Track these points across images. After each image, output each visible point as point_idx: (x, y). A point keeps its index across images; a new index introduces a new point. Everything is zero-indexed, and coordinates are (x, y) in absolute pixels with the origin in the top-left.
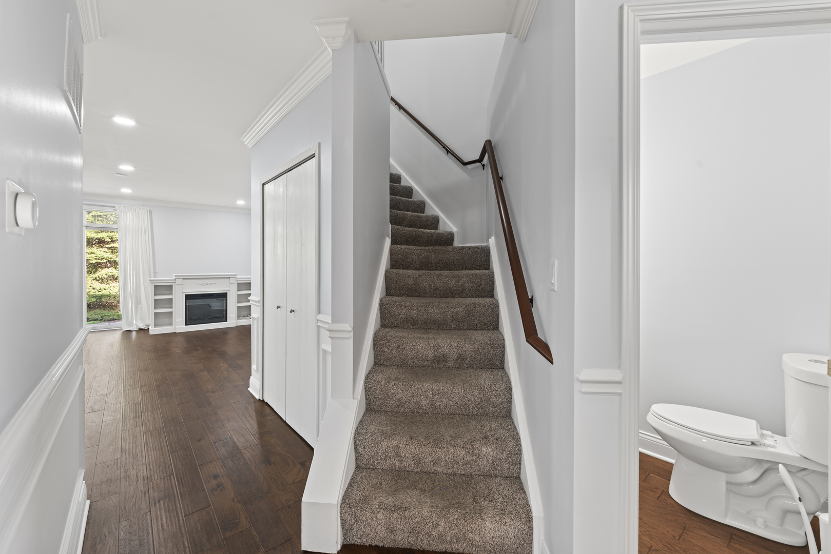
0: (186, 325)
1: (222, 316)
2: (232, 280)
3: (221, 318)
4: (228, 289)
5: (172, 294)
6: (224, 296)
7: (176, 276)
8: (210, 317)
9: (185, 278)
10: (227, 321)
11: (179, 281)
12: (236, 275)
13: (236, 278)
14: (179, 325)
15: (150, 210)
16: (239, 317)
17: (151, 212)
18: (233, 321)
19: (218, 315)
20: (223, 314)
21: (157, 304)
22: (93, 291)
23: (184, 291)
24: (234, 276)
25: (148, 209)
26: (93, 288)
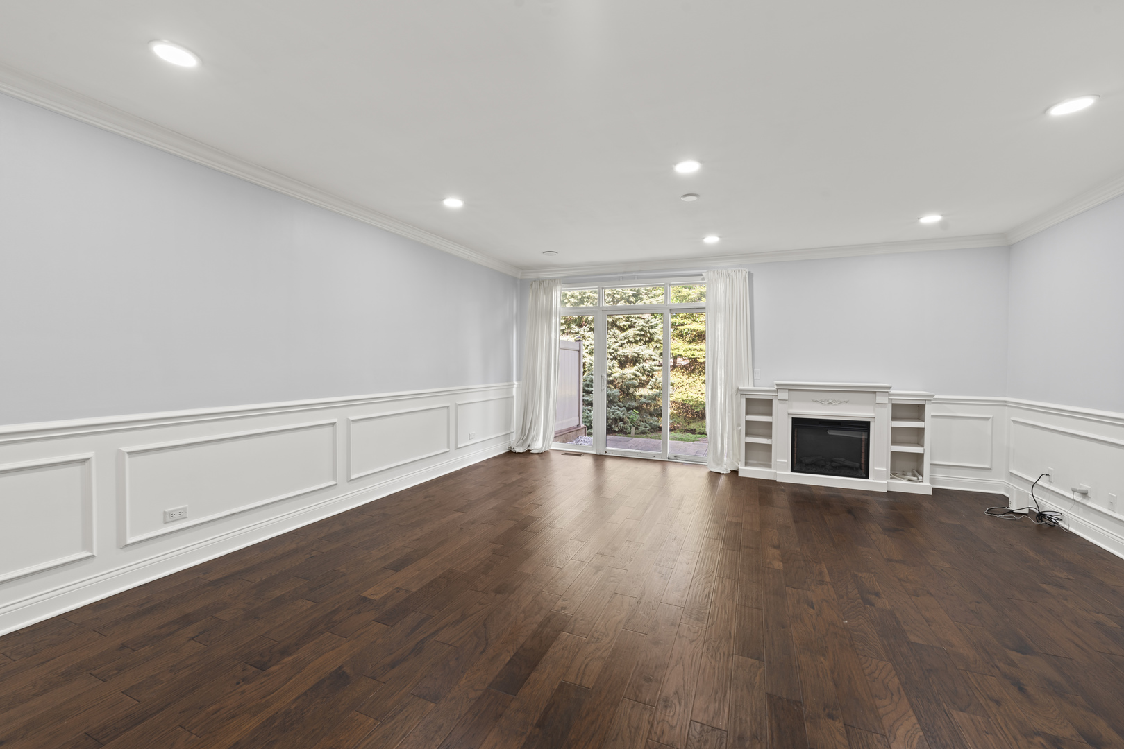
0: (793, 470)
1: (857, 465)
2: (881, 399)
3: (857, 469)
4: (871, 414)
5: (770, 414)
6: (864, 426)
7: (777, 385)
8: (834, 464)
9: (792, 389)
10: (867, 477)
11: (783, 395)
12: (890, 388)
13: (890, 395)
14: (780, 470)
15: (749, 273)
16: (894, 473)
17: (750, 275)
18: (879, 479)
19: (849, 463)
20: (861, 463)
21: (751, 428)
22: (700, 396)
23: (791, 411)
24: (885, 390)
25: (747, 270)
26: (702, 394)
